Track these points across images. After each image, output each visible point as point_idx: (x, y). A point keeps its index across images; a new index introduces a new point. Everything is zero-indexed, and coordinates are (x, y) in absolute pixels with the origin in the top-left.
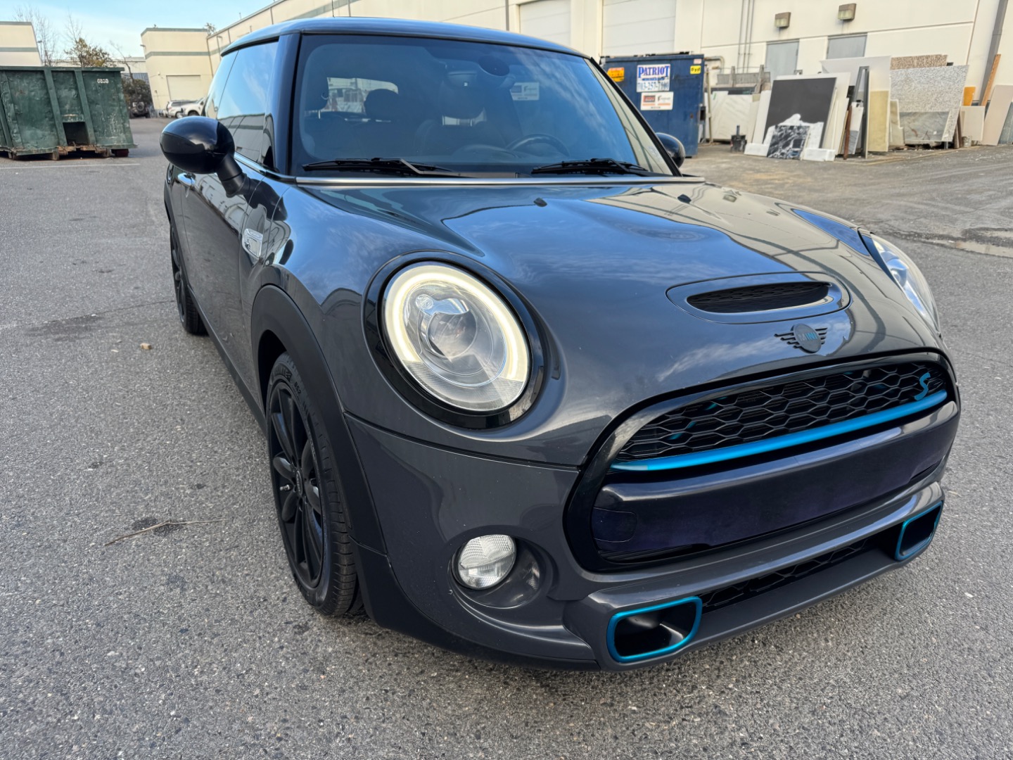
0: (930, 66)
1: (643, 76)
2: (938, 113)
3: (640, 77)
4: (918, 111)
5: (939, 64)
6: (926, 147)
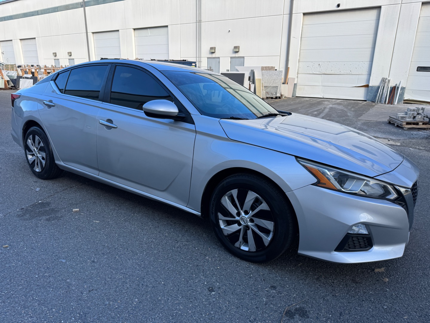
0: (270, 70)
2: (275, 86)
4: (267, 86)
5: (272, 70)
6: (272, 98)
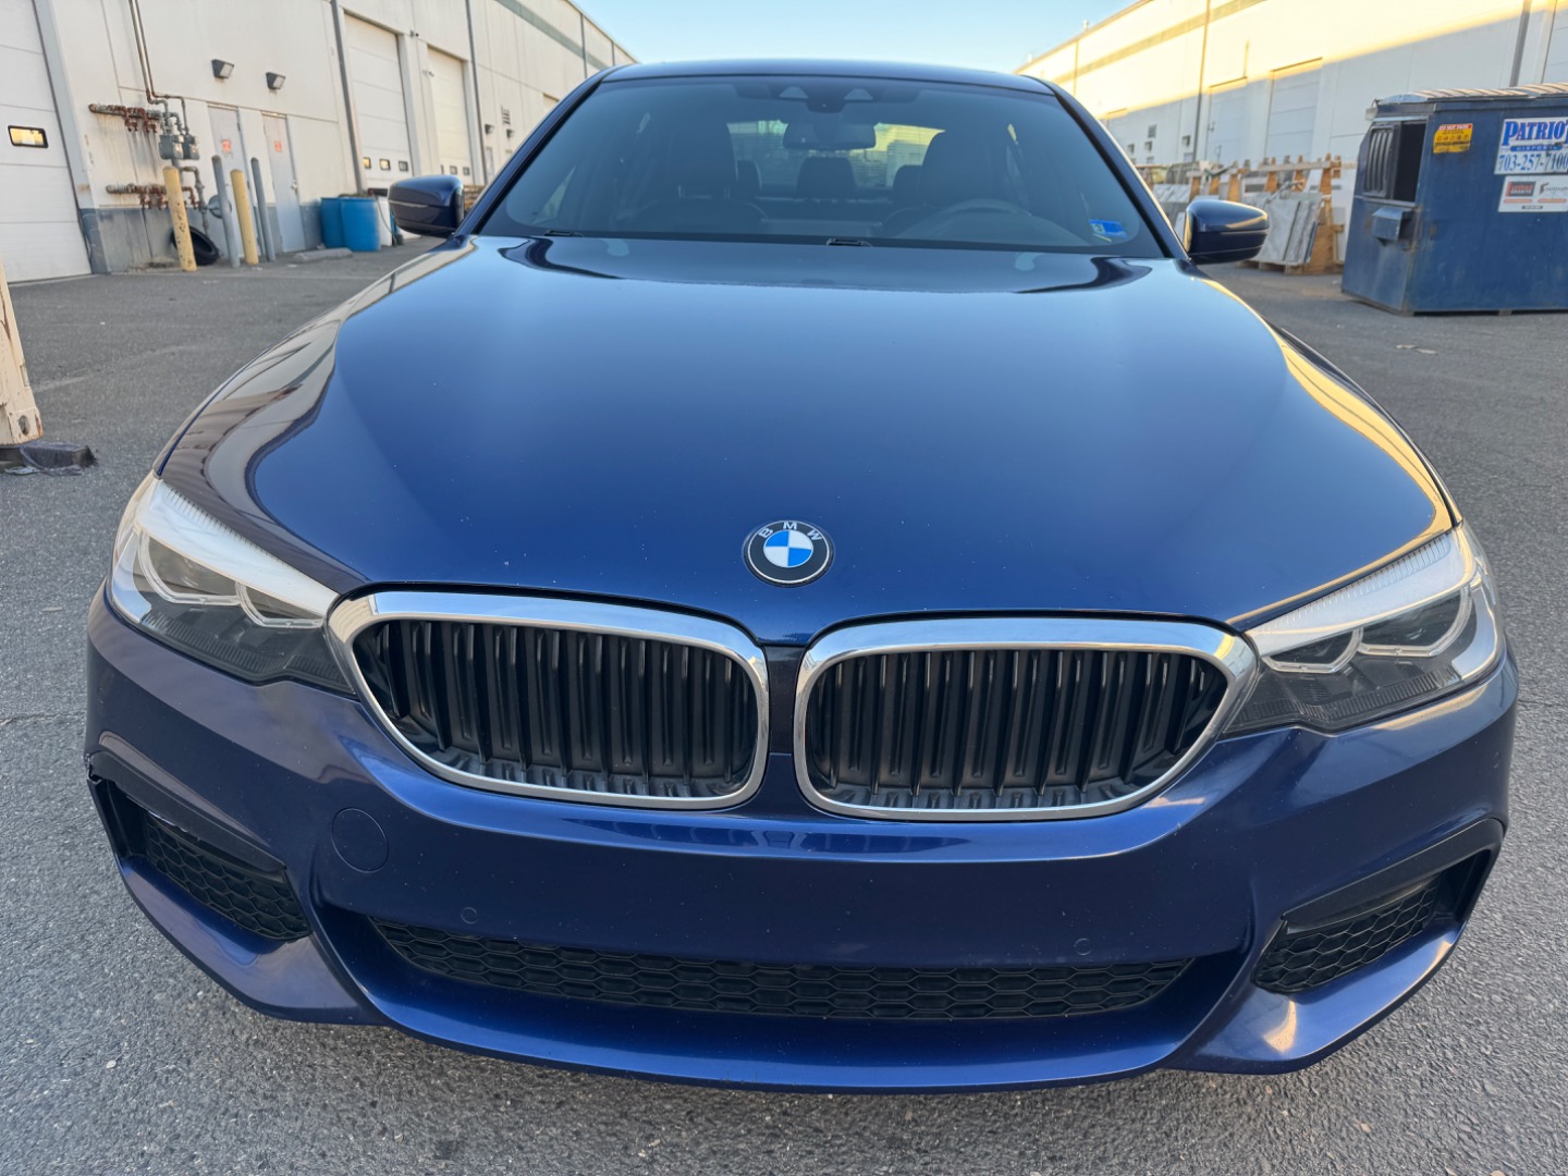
1: (1513, 142)
3: (1506, 143)
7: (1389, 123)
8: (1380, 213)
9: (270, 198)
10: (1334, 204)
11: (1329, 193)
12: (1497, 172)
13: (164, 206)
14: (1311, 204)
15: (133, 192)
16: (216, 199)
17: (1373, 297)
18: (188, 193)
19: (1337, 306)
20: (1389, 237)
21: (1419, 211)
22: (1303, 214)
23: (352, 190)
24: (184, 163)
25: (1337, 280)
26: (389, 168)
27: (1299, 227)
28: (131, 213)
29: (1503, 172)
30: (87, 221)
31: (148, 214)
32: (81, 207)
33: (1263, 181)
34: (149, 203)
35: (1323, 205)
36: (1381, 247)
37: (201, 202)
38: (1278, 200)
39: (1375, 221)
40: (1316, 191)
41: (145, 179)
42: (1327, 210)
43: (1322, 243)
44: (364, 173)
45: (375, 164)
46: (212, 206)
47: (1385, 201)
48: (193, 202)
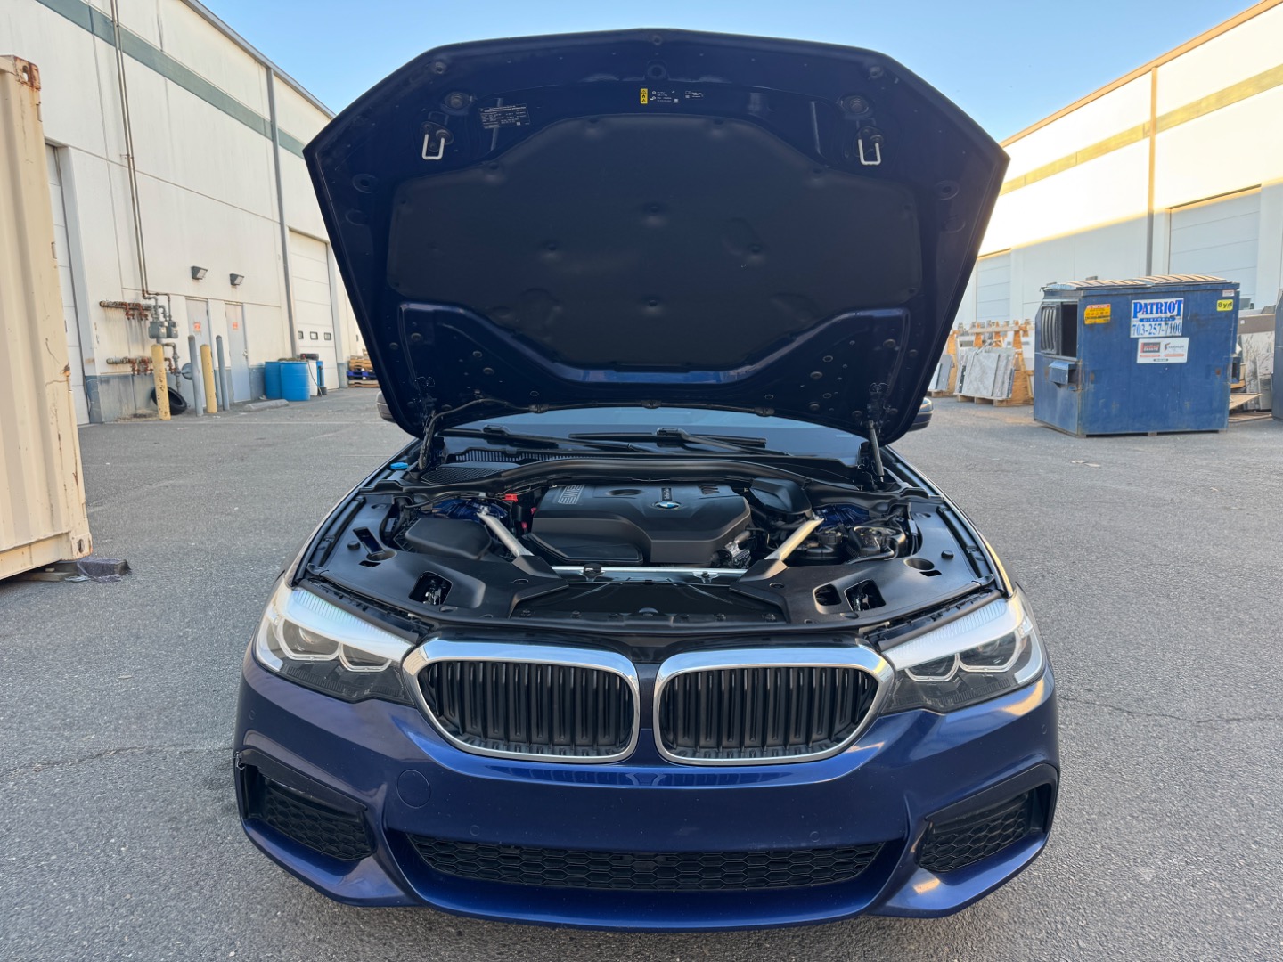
7: (1053, 303)
8: (1054, 365)
9: (227, 363)
10: (1025, 356)
11: (1021, 348)
12: (1132, 336)
13: (149, 372)
14: (1008, 356)
15: (127, 362)
16: (190, 366)
17: (1056, 424)
18: (168, 362)
19: (1030, 431)
20: (1062, 382)
21: (1080, 364)
22: (1003, 363)
23: (289, 355)
24: (165, 341)
25: (1031, 410)
26: (317, 338)
27: (1000, 373)
28: (124, 378)
29: (1136, 336)
30: (89, 384)
31: (135, 378)
32: (86, 375)
33: (972, 338)
34: (138, 370)
35: (1017, 356)
36: (1058, 389)
37: (176, 368)
38: (984, 354)
39: (1051, 370)
40: (1009, 347)
41: (136, 353)
42: (1020, 360)
43: (1019, 383)
44: (299, 342)
45: (306, 335)
46: (184, 371)
47: (1057, 357)
48: (170, 369)
